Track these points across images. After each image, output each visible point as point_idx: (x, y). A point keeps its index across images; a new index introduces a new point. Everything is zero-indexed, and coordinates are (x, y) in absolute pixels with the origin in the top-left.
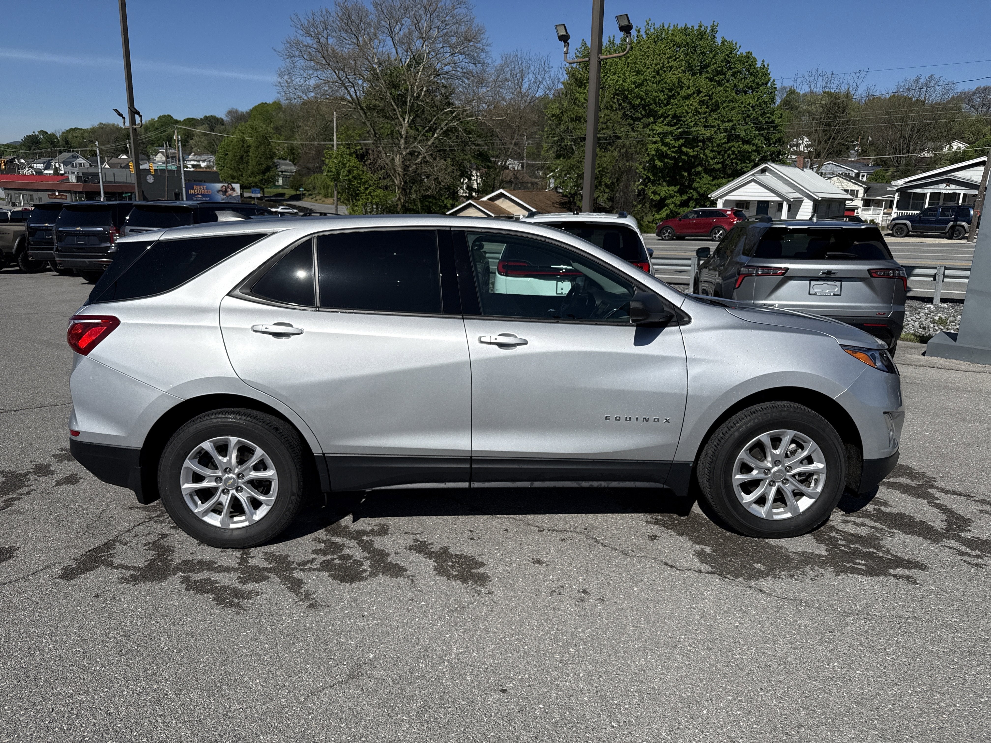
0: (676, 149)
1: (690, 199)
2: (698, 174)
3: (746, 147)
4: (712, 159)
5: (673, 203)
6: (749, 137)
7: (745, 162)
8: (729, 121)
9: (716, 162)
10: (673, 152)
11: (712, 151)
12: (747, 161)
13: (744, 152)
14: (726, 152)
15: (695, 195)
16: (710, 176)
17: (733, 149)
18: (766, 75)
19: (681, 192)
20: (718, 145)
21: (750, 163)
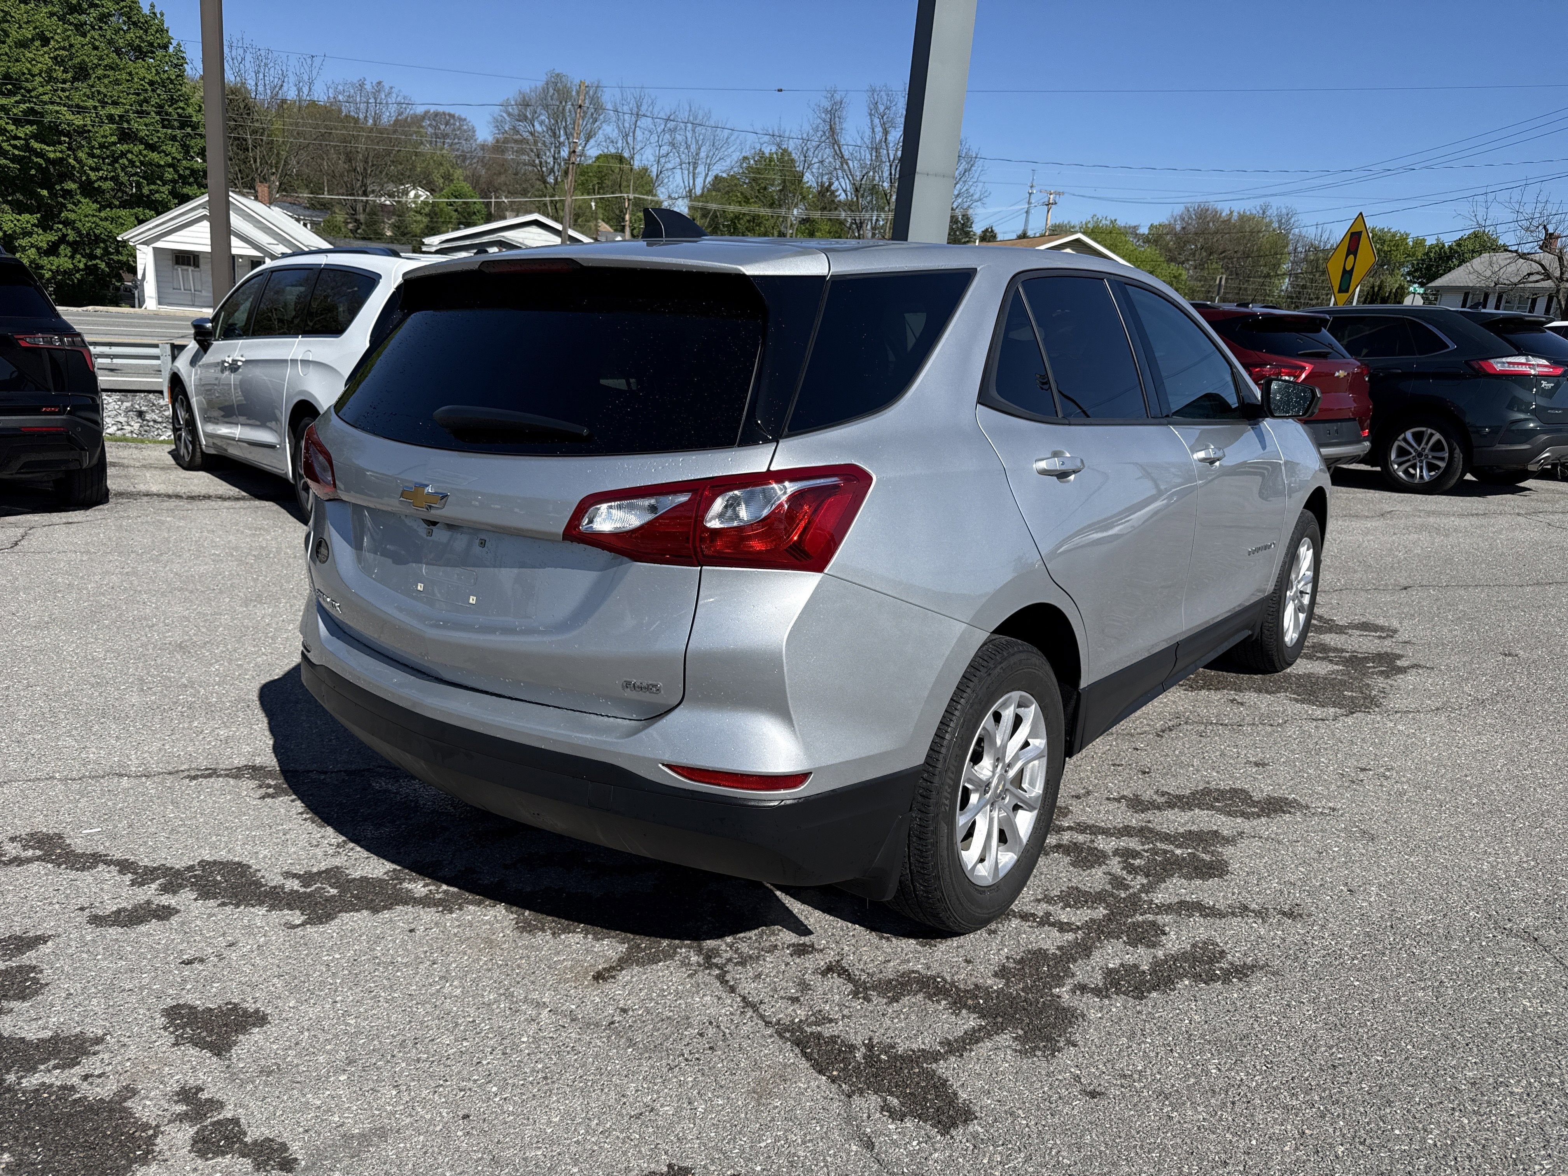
0: (22, 142)
1: (63, 239)
2: (68, 193)
3: (154, 156)
4: (92, 169)
5: (32, 246)
6: (156, 139)
7: (155, 184)
8: (115, 103)
9: (101, 177)
10: (15, 147)
11: (92, 155)
12: (158, 182)
13: (151, 164)
14: (116, 160)
15: (72, 236)
16: (96, 201)
17: (130, 156)
18: (162, 30)
19: (45, 225)
20: (102, 146)
21: (164, 185)
